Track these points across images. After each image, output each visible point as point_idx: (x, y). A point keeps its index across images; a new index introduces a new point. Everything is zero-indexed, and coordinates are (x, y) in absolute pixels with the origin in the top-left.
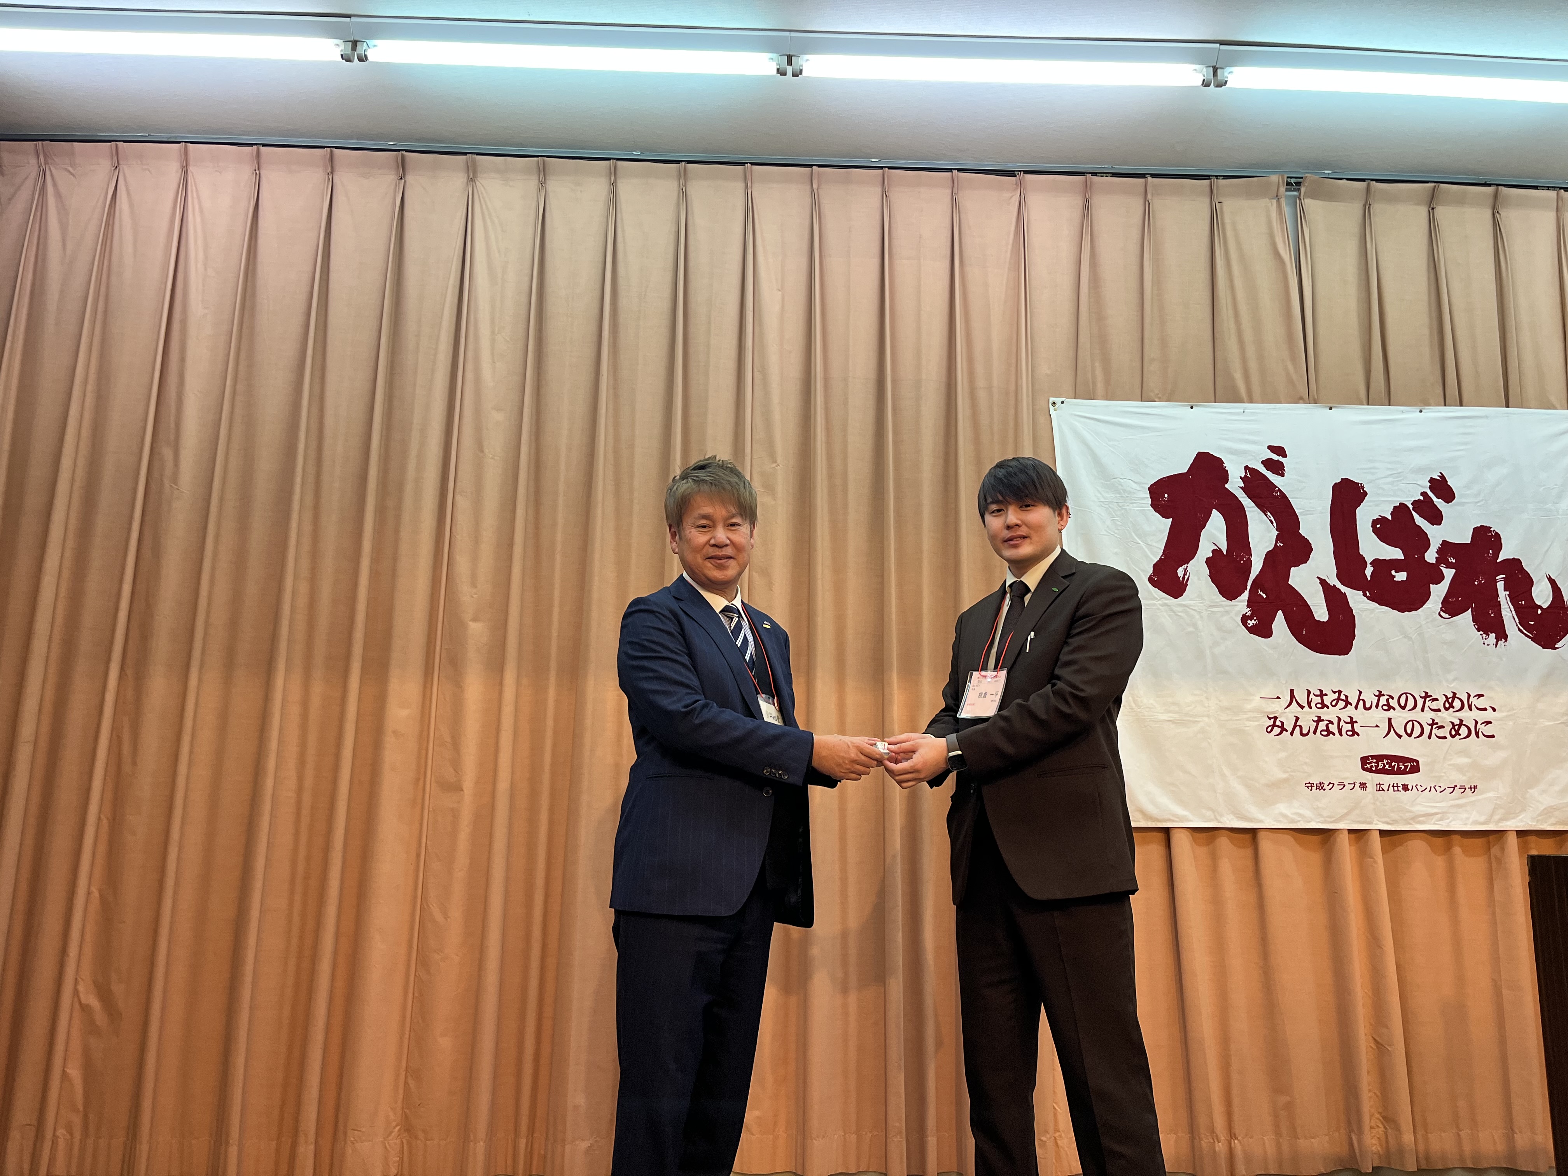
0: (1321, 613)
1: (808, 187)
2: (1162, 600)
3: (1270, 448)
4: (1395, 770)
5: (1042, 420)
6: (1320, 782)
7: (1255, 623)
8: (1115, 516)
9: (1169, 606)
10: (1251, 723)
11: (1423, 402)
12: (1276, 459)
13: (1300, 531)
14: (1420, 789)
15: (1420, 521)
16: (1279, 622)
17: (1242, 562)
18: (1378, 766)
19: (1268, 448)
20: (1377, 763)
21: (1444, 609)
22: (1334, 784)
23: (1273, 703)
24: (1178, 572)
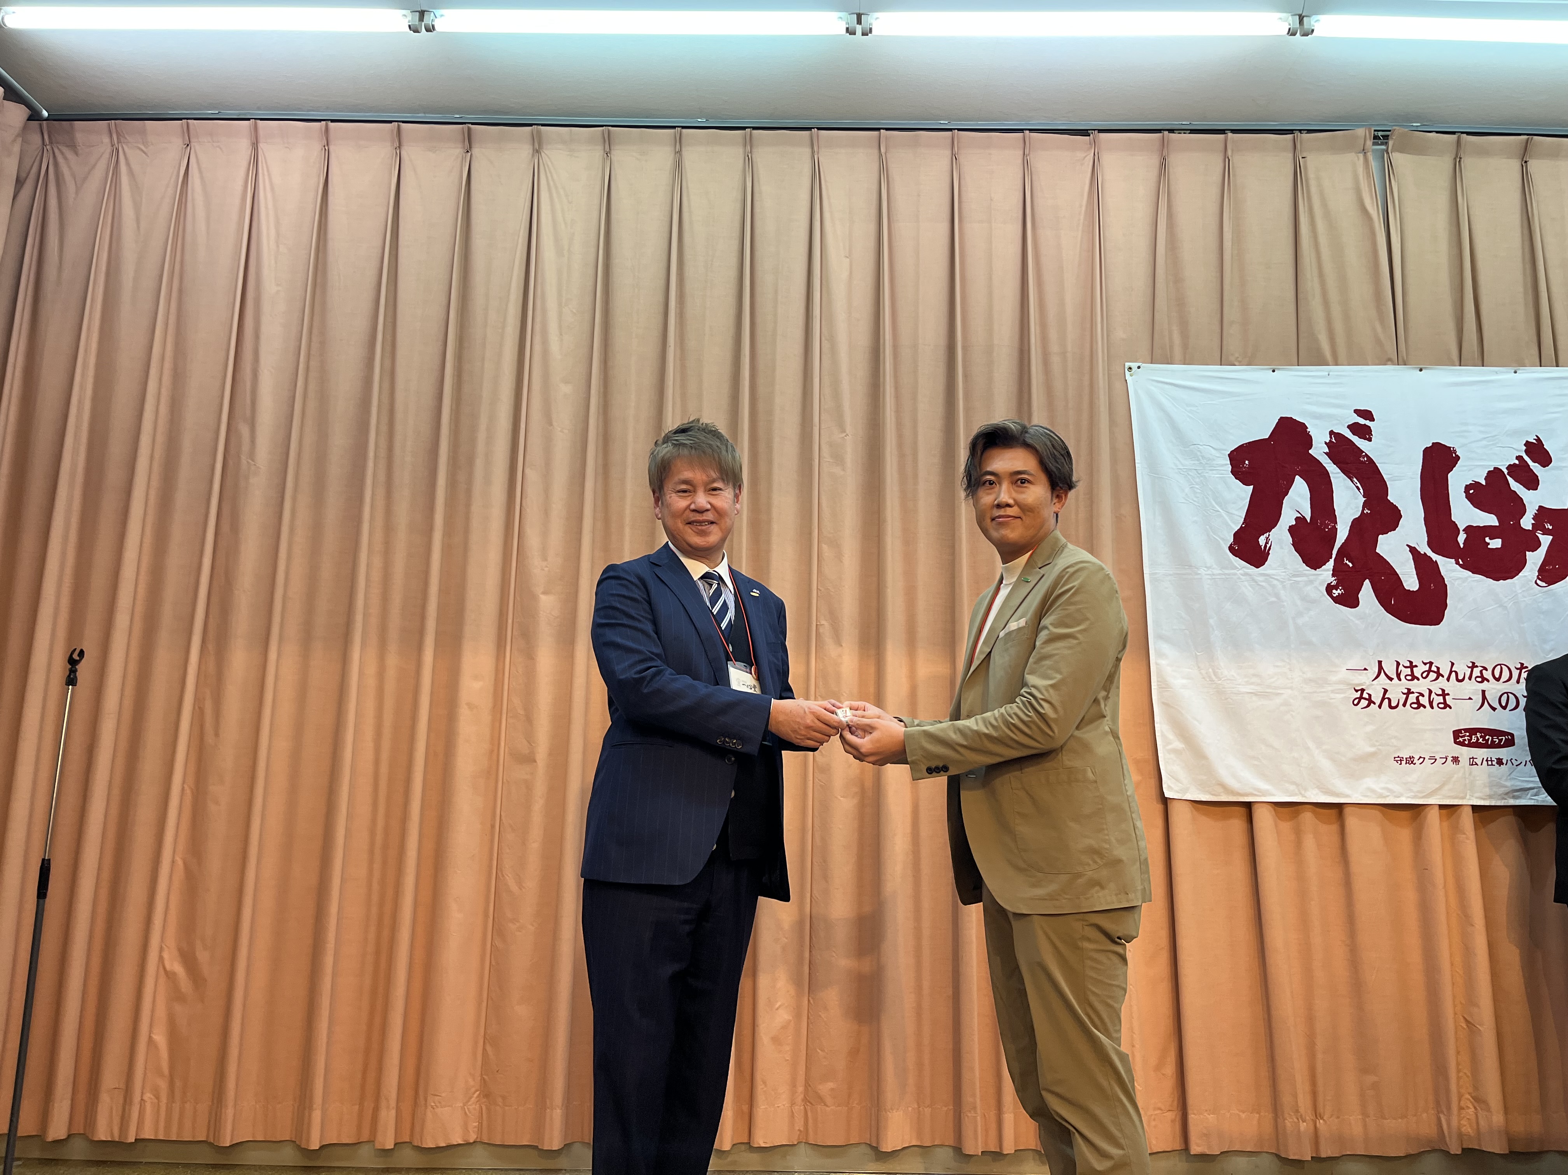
0: (1411, 582)
1: (876, 151)
2: (1243, 569)
3: (1356, 411)
4: (1489, 743)
5: (1118, 385)
6: (1410, 756)
7: (1340, 592)
8: (1195, 484)
9: (1251, 575)
10: (1337, 695)
11: (1517, 363)
12: (1363, 424)
13: (1388, 498)
14: (1515, 763)
15: (1515, 487)
16: (1367, 592)
17: (1327, 530)
18: (1471, 739)
19: (1354, 412)
20: (1470, 736)
21: (1540, 577)
22: (1424, 758)
23: (1360, 675)
24: (1259, 540)
